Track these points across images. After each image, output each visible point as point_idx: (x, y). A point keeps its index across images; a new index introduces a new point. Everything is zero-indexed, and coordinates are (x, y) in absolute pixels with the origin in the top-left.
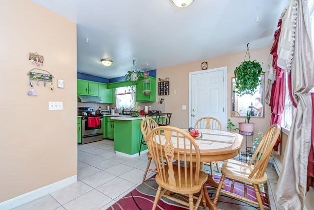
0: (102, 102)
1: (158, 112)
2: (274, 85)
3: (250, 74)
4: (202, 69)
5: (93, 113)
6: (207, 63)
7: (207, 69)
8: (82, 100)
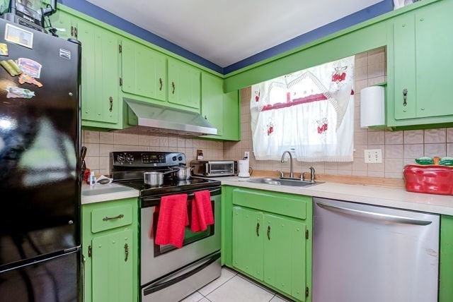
5: (181, 174)
8: (139, 119)
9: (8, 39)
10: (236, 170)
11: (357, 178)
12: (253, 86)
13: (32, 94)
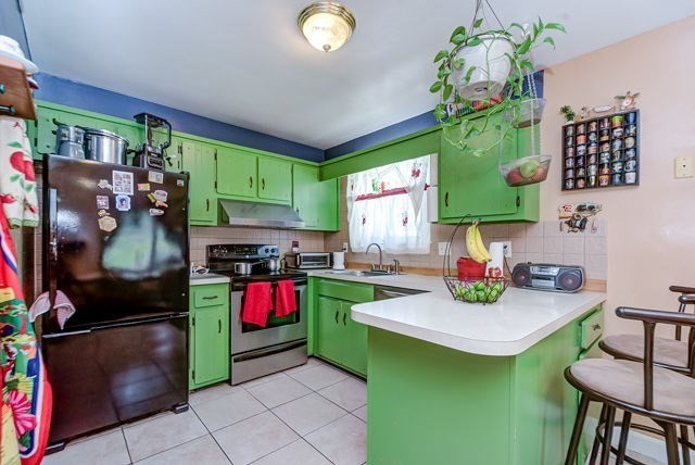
0: (302, 226)
5: (272, 265)
8: (231, 219)
9: (150, 180)
10: (332, 263)
11: (433, 270)
12: (349, 176)
13: (162, 212)
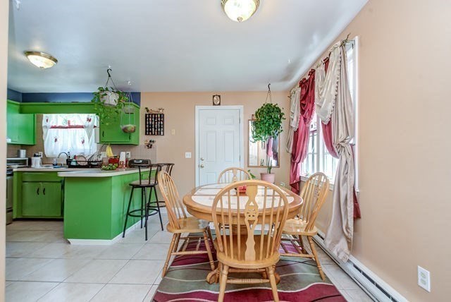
0: (10, 141)
1: (146, 162)
2: (296, 133)
3: (275, 120)
4: (214, 104)
6: (219, 96)
7: (219, 104)
